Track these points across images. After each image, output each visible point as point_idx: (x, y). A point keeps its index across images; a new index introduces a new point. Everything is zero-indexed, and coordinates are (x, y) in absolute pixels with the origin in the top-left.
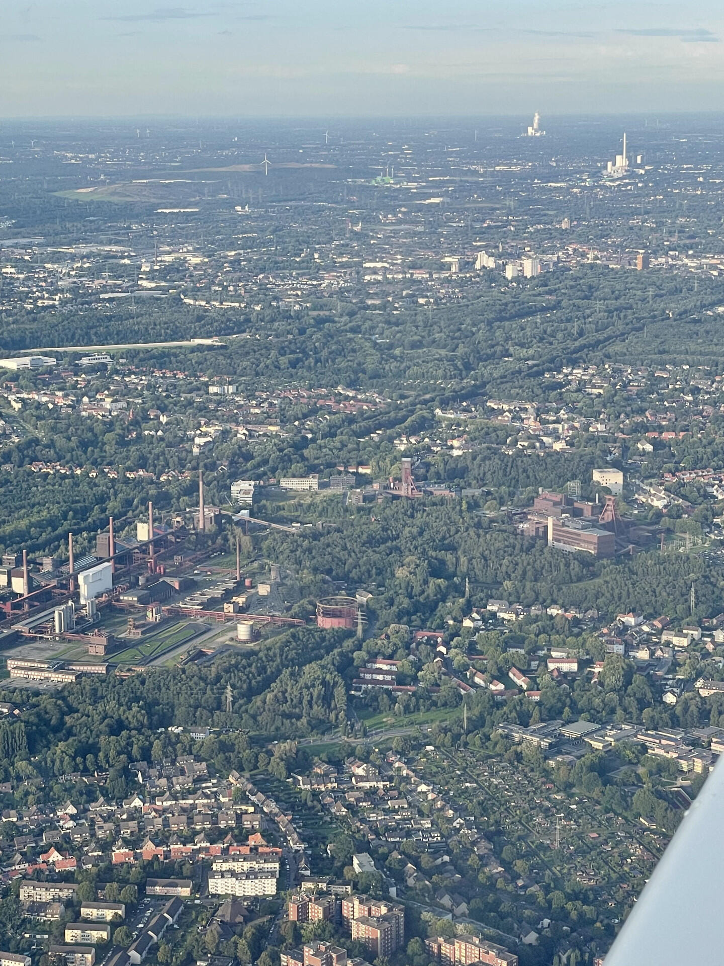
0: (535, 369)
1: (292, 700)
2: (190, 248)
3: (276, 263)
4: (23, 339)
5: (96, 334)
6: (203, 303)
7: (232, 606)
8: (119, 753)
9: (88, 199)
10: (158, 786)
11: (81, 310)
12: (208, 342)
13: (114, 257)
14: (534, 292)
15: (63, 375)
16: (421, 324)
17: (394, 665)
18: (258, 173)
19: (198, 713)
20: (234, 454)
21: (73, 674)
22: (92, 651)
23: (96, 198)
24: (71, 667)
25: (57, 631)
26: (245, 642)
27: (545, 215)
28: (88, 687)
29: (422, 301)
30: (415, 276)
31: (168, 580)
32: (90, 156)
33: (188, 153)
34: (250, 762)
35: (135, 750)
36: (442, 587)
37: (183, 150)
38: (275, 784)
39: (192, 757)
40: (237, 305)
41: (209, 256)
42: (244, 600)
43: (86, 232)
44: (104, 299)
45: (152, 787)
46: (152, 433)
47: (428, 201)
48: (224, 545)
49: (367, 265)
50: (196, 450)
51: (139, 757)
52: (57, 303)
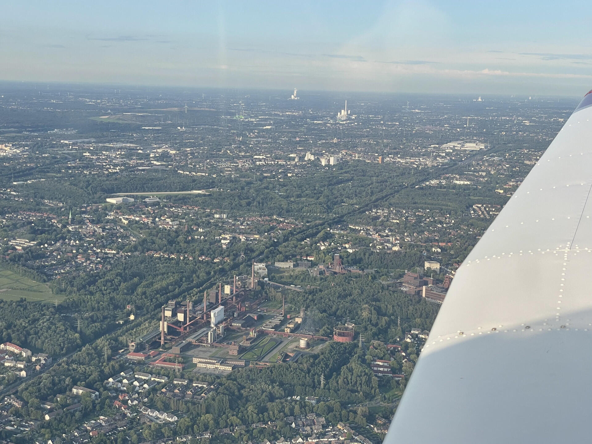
0: (361, 209)
1: (351, 383)
2: (167, 146)
3: (212, 154)
4: (113, 188)
5: (147, 187)
6: (188, 173)
7: (289, 329)
8: (280, 412)
9: (107, 121)
10: (306, 431)
11: (131, 175)
12: (200, 192)
13: (133, 149)
14: (338, 172)
15: (140, 207)
16: (296, 186)
17: (385, 362)
18: (181, 112)
19: (307, 389)
20: (246, 249)
21: (230, 366)
22: (231, 353)
23: (111, 121)
24: (227, 362)
25: (209, 342)
26: (304, 349)
27: (322, 136)
28: (244, 374)
29: (289, 175)
30: (279, 163)
31: (251, 315)
32: (98, 101)
33: (143, 101)
34: (345, 417)
35: (287, 410)
36: (387, 321)
37: (141, 100)
38: (362, 429)
39: (315, 414)
40: (204, 174)
41: (178, 151)
42: (293, 326)
43: (113, 137)
44: (140, 170)
45: (303, 431)
46: (199, 237)
47: (265, 128)
48: (267, 296)
49: (256, 157)
50: (224, 246)
51: (289, 414)
52: (118, 171)
